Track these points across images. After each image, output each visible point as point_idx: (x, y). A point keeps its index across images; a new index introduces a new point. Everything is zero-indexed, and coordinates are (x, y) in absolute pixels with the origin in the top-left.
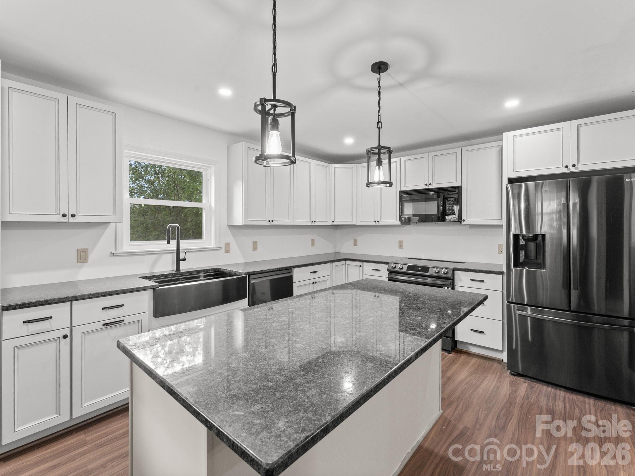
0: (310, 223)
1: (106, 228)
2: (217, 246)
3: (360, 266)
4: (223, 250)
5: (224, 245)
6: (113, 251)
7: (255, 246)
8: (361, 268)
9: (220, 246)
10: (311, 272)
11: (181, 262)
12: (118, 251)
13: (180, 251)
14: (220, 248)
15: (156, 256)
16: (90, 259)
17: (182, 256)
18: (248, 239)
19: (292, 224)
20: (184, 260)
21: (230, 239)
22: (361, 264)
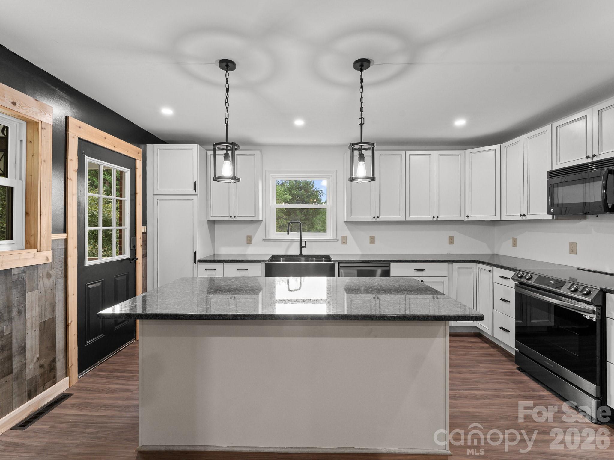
0: (431, 219)
1: (261, 224)
2: (334, 238)
3: (490, 271)
4: (340, 242)
5: (341, 238)
6: (264, 238)
7: (372, 240)
8: (491, 274)
9: (337, 239)
10: (415, 270)
11: (302, 248)
12: (266, 239)
13: (302, 240)
14: (337, 240)
15: (289, 243)
16: (253, 242)
17: (303, 244)
18: (365, 234)
19: (404, 220)
20: (305, 247)
21: (347, 232)
22: (490, 268)
